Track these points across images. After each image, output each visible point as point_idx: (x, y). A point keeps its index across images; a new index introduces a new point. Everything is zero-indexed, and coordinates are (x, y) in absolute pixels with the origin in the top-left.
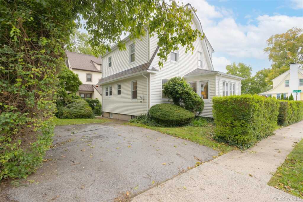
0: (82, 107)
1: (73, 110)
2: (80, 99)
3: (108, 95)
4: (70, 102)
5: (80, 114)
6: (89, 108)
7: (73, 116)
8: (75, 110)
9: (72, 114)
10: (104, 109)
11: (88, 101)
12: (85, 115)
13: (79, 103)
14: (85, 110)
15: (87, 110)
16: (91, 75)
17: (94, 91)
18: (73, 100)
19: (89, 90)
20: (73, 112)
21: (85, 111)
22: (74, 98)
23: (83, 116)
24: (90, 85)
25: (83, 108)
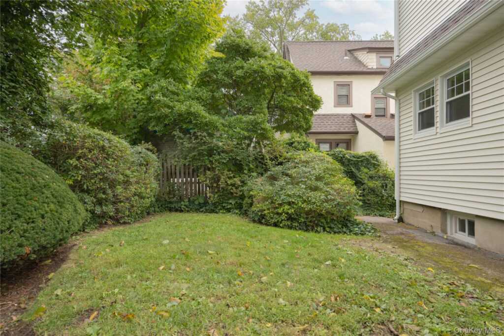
0: (319, 178)
1: (282, 189)
2: (313, 150)
3: (438, 125)
4: (280, 160)
5: (308, 207)
6: (344, 186)
7: (281, 214)
8: (291, 190)
9: (280, 205)
10: (404, 192)
11: (341, 160)
12: (328, 212)
13: (307, 162)
14: (327, 193)
15: (339, 192)
16: (348, 86)
17: (357, 133)
18: (289, 155)
19: (342, 130)
20: (283, 197)
21: (329, 197)
22: (295, 147)
23: (320, 215)
24: (344, 115)
25: (320, 184)
